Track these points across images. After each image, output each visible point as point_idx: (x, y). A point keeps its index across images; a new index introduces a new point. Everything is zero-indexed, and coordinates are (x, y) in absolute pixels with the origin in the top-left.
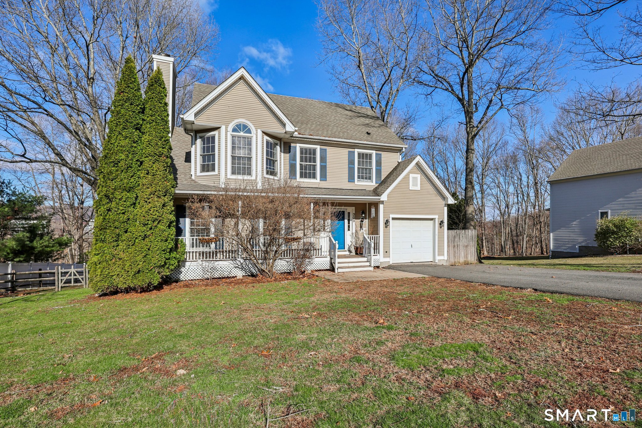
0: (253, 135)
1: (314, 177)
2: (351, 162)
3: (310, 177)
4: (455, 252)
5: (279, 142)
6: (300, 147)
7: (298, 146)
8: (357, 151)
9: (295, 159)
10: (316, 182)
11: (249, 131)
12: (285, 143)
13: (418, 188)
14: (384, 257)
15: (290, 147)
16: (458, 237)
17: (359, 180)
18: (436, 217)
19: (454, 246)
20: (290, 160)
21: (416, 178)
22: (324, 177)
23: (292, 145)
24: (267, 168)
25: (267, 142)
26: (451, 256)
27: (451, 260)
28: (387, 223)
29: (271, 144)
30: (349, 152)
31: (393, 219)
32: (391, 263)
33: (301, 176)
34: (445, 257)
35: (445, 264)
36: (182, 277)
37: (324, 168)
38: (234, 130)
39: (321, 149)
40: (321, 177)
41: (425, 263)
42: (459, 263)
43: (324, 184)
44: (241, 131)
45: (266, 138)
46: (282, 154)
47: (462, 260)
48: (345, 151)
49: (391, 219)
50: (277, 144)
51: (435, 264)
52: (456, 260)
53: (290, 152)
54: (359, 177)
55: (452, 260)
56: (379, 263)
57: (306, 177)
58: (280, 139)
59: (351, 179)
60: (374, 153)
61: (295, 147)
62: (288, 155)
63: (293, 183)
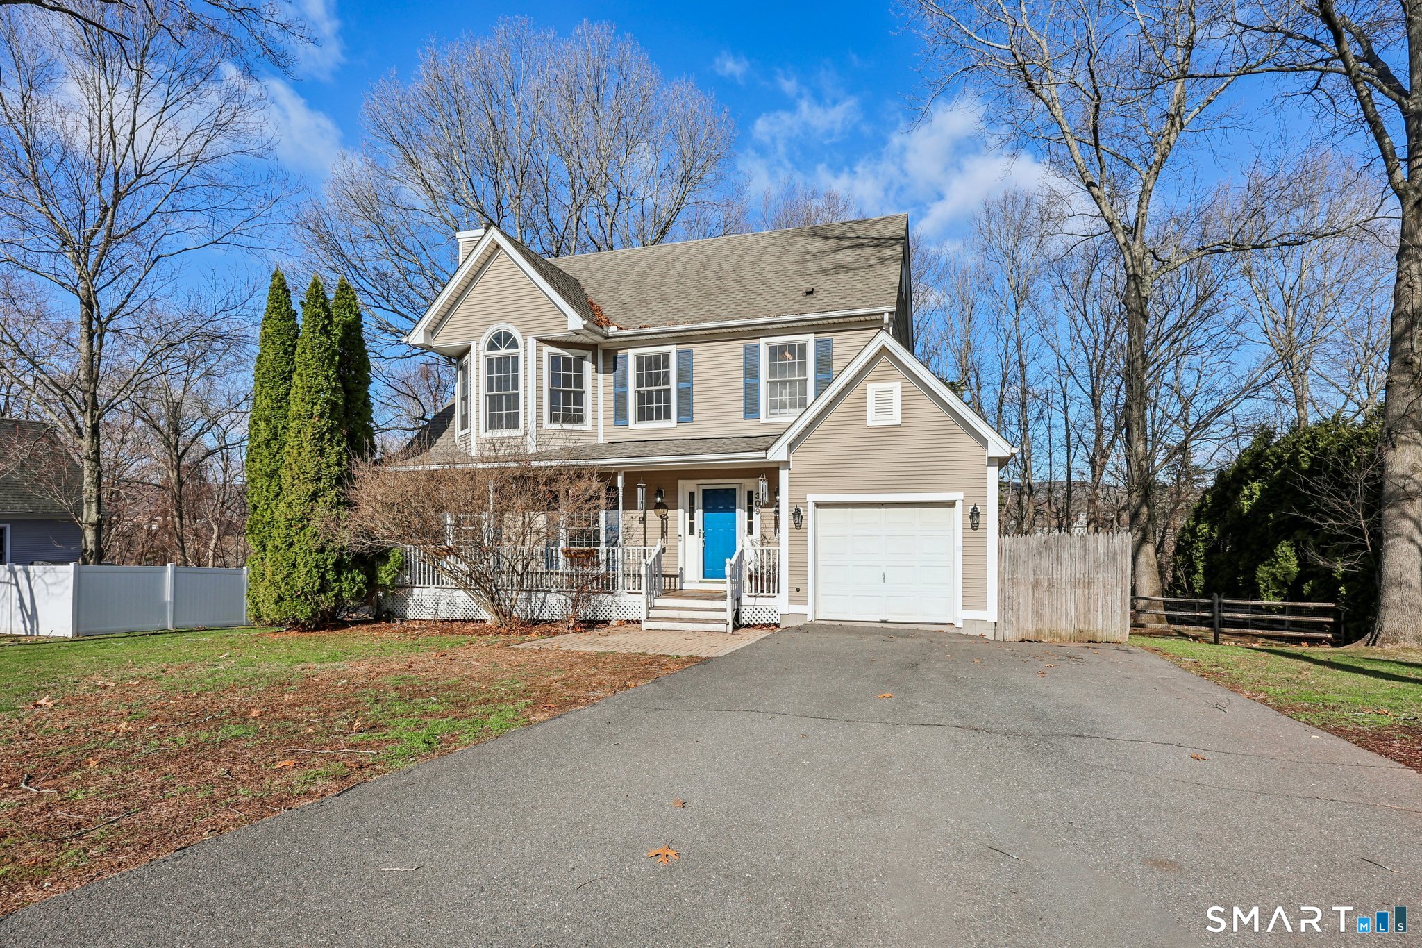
0: (521, 350)
1: (668, 417)
2: (751, 372)
3: (658, 418)
4: (1039, 602)
5: (589, 354)
6: (635, 354)
7: (632, 353)
8: (764, 343)
9: (624, 383)
10: (669, 427)
11: (514, 344)
12: (606, 352)
13: (896, 418)
14: (791, 602)
15: (615, 358)
16: (1053, 555)
17: (773, 411)
18: (958, 496)
19: (1036, 584)
20: (615, 387)
21: (888, 393)
22: (686, 414)
23: (620, 353)
24: (552, 409)
25: (554, 360)
26: (1022, 614)
27: (1022, 624)
28: (798, 517)
29: (567, 360)
30: (746, 348)
31: (818, 505)
32: (810, 618)
33: (642, 416)
34: (991, 614)
35: (989, 635)
37: (686, 395)
38: (492, 347)
39: (679, 353)
40: (679, 415)
42: (1058, 635)
43: (687, 431)
44: (505, 343)
45: (548, 350)
46: (600, 376)
47: (1067, 627)
48: (736, 349)
49: (811, 507)
50: (583, 358)
51: (954, 631)
52: (1045, 627)
53: (615, 369)
54: (773, 405)
55: (1028, 627)
56: (778, 617)
57: (650, 418)
58: (593, 348)
59: (751, 410)
60: (810, 339)
61: (626, 357)
62: (611, 376)
63: (620, 434)
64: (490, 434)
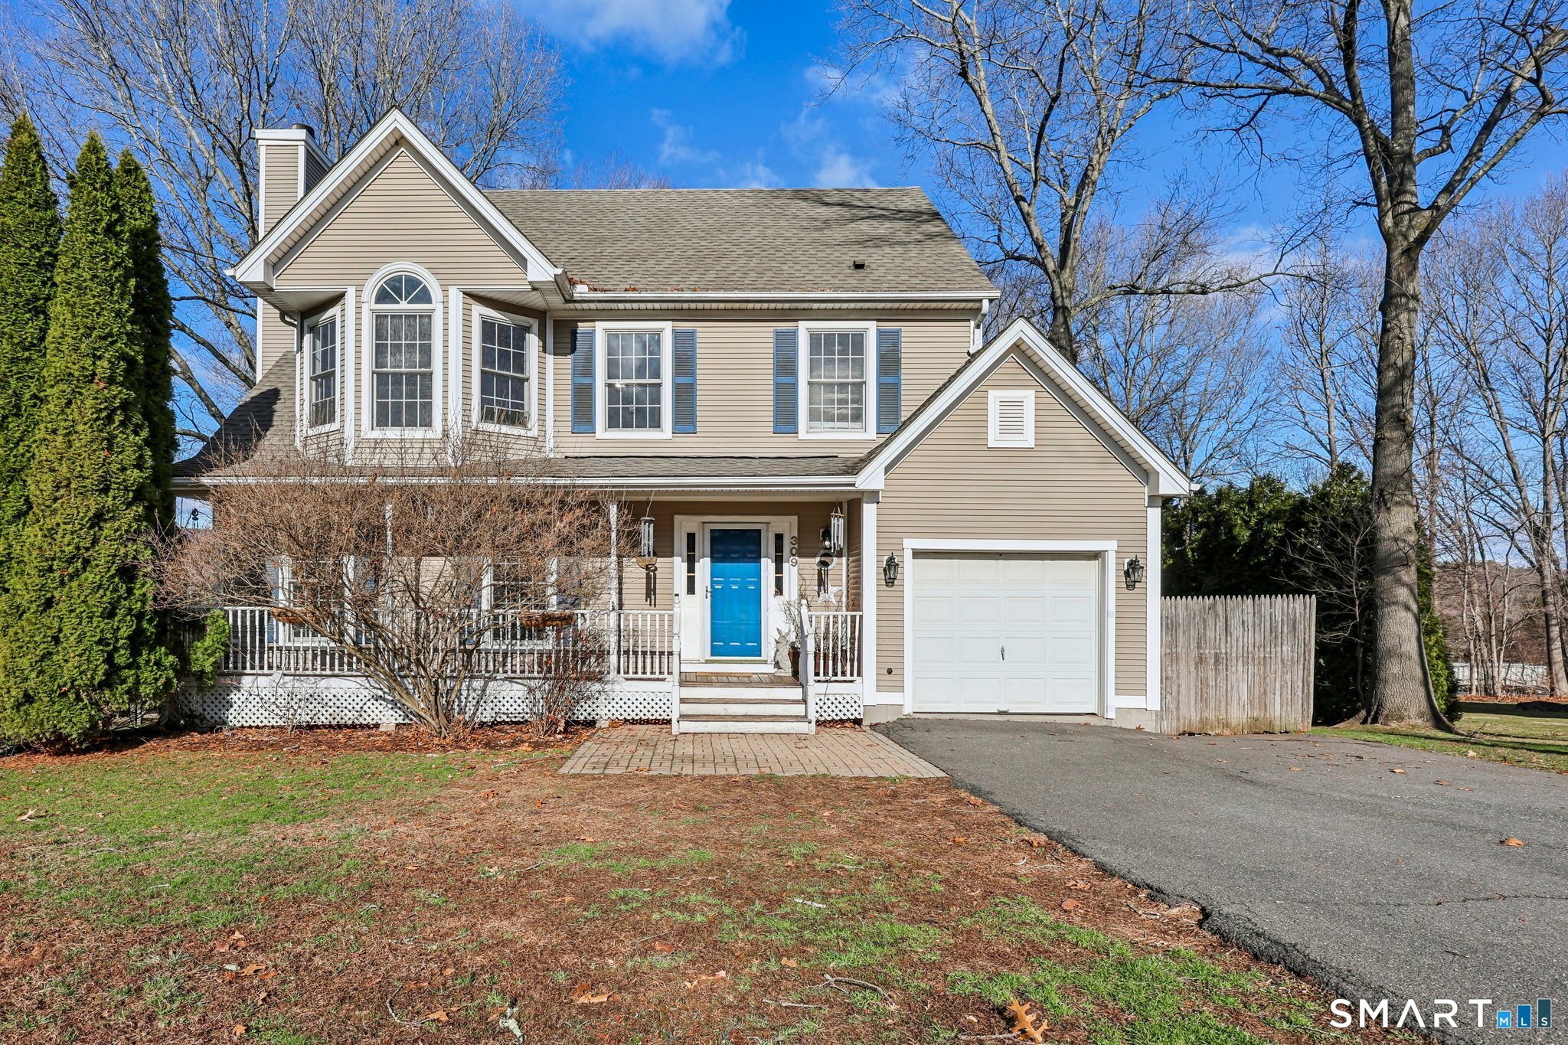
0: (436, 305)
1: (656, 424)
2: (785, 366)
3: (641, 425)
4: (1204, 683)
5: (535, 324)
6: (606, 330)
7: (600, 327)
8: (804, 328)
9: (586, 369)
10: (663, 436)
11: (425, 297)
12: (558, 324)
13: (1027, 438)
14: (879, 688)
15: (574, 333)
16: (1221, 624)
17: (815, 424)
18: (1110, 546)
19: (1201, 660)
20: (574, 375)
21: (1019, 404)
22: (685, 419)
23: (582, 327)
24: (483, 401)
25: (487, 327)
26: (1183, 699)
27: (1183, 711)
28: (890, 570)
29: (503, 329)
30: (778, 333)
31: (918, 554)
32: (908, 710)
33: (613, 422)
34: (1152, 700)
35: (1150, 727)
36: (234, 717)
37: (685, 395)
38: (383, 297)
39: (676, 333)
40: (676, 422)
41: (1059, 719)
42: (1227, 725)
43: (687, 445)
44: (408, 294)
45: (479, 310)
46: (550, 359)
47: (1239, 715)
48: (763, 335)
49: (908, 554)
50: (528, 329)
51: (1104, 723)
52: (1211, 714)
53: (573, 350)
54: (814, 416)
55: (1191, 715)
56: (861, 710)
57: (627, 425)
58: (540, 314)
59: (785, 418)
60: (871, 329)
61: (591, 335)
62: (568, 360)
63: (581, 446)
64: (377, 434)
